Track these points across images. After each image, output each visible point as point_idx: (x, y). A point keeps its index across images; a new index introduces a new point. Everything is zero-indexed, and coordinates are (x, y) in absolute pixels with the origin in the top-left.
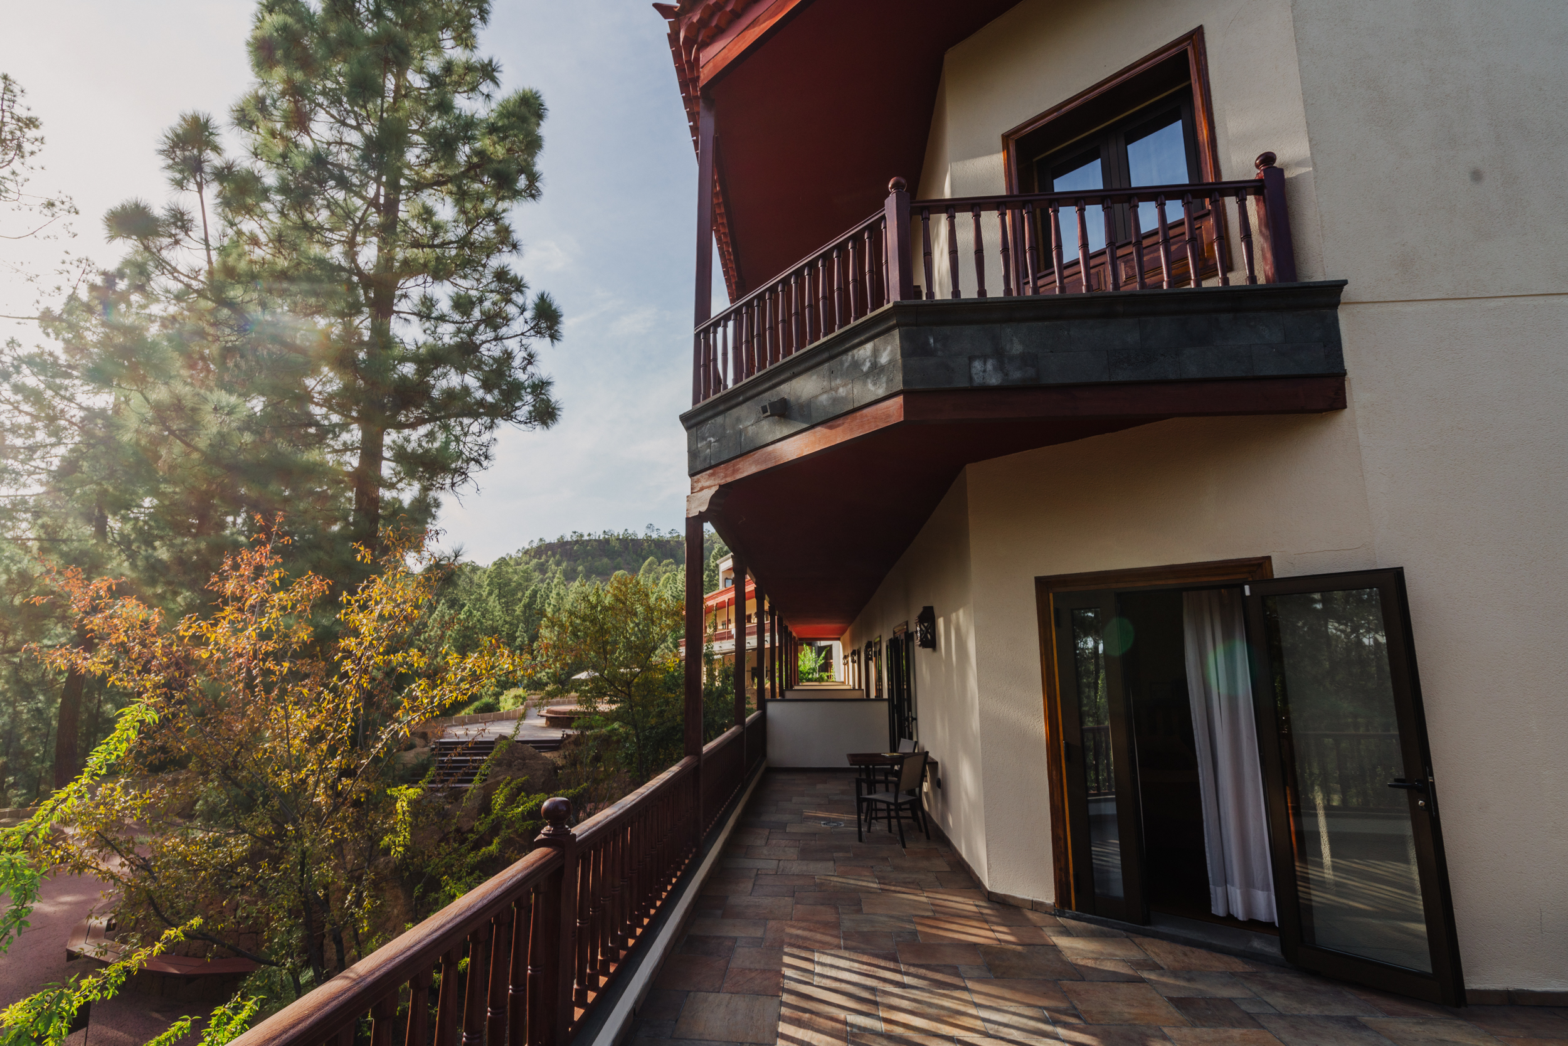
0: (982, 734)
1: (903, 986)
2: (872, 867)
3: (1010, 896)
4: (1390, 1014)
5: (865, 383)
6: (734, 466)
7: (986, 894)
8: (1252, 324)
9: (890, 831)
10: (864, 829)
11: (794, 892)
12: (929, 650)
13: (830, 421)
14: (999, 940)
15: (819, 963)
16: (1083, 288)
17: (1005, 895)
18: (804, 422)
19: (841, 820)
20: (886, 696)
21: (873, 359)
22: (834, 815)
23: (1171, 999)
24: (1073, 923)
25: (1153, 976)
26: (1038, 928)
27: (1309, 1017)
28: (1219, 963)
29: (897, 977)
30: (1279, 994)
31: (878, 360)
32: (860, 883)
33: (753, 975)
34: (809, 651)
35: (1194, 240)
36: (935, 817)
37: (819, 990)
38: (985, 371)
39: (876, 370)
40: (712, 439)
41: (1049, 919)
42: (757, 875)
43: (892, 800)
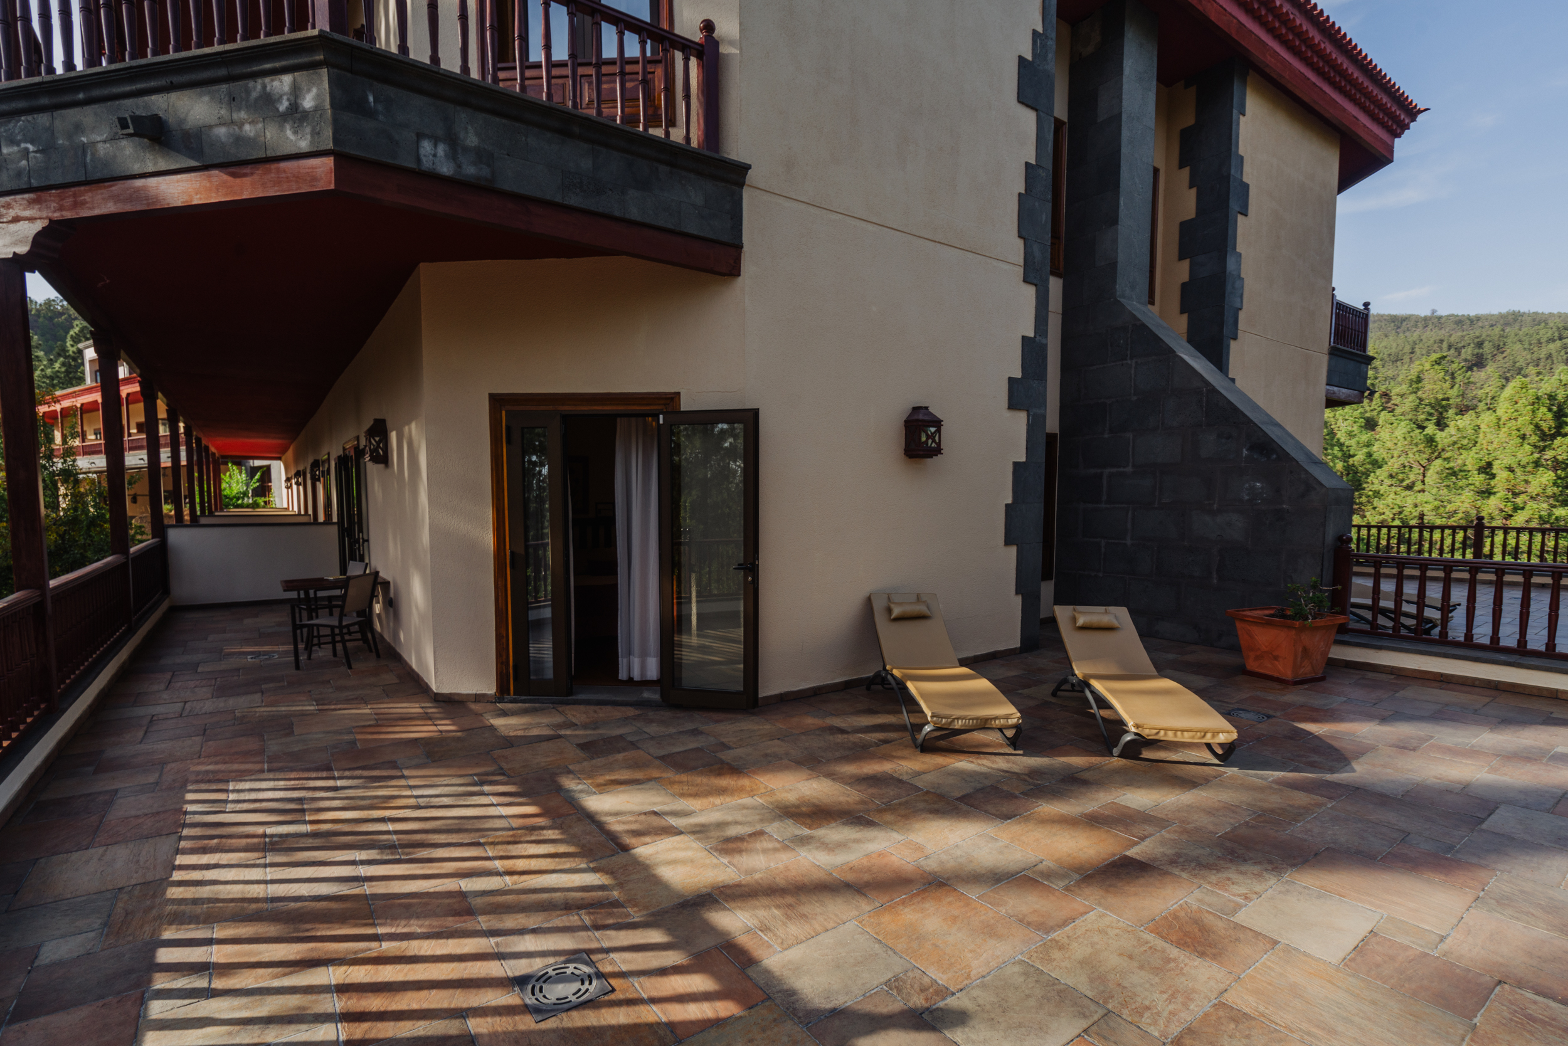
0: (431, 547)
1: (335, 789)
2: (310, 692)
3: (455, 694)
4: (717, 721)
5: (282, 128)
6: (75, 195)
7: (433, 696)
8: (683, 182)
9: (335, 655)
10: (303, 658)
11: (205, 730)
12: (381, 466)
13: (234, 165)
14: (441, 731)
15: (234, 791)
16: (544, 95)
17: (451, 694)
18: (193, 158)
19: (274, 652)
20: (335, 519)
21: (292, 98)
22: (266, 648)
23: (578, 745)
24: (510, 705)
25: (568, 732)
26: (479, 715)
27: (670, 736)
28: (617, 713)
29: (331, 783)
30: (654, 725)
31: (299, 101)
32: (294, 708)
33: (141, 821)
34: (236, 471)
35: (646, 82)
36: (387, 637)
37: (233, 815)
38: (435, 155)
39: (295, 115)
40: (31, 147)
41: (490, 706)
42: (151, 721)
43: (336, 623)
